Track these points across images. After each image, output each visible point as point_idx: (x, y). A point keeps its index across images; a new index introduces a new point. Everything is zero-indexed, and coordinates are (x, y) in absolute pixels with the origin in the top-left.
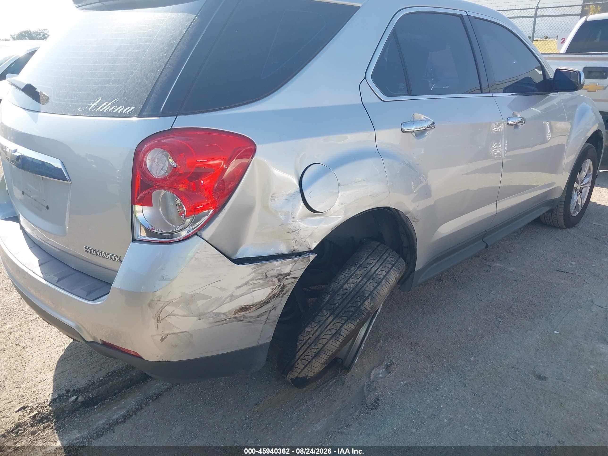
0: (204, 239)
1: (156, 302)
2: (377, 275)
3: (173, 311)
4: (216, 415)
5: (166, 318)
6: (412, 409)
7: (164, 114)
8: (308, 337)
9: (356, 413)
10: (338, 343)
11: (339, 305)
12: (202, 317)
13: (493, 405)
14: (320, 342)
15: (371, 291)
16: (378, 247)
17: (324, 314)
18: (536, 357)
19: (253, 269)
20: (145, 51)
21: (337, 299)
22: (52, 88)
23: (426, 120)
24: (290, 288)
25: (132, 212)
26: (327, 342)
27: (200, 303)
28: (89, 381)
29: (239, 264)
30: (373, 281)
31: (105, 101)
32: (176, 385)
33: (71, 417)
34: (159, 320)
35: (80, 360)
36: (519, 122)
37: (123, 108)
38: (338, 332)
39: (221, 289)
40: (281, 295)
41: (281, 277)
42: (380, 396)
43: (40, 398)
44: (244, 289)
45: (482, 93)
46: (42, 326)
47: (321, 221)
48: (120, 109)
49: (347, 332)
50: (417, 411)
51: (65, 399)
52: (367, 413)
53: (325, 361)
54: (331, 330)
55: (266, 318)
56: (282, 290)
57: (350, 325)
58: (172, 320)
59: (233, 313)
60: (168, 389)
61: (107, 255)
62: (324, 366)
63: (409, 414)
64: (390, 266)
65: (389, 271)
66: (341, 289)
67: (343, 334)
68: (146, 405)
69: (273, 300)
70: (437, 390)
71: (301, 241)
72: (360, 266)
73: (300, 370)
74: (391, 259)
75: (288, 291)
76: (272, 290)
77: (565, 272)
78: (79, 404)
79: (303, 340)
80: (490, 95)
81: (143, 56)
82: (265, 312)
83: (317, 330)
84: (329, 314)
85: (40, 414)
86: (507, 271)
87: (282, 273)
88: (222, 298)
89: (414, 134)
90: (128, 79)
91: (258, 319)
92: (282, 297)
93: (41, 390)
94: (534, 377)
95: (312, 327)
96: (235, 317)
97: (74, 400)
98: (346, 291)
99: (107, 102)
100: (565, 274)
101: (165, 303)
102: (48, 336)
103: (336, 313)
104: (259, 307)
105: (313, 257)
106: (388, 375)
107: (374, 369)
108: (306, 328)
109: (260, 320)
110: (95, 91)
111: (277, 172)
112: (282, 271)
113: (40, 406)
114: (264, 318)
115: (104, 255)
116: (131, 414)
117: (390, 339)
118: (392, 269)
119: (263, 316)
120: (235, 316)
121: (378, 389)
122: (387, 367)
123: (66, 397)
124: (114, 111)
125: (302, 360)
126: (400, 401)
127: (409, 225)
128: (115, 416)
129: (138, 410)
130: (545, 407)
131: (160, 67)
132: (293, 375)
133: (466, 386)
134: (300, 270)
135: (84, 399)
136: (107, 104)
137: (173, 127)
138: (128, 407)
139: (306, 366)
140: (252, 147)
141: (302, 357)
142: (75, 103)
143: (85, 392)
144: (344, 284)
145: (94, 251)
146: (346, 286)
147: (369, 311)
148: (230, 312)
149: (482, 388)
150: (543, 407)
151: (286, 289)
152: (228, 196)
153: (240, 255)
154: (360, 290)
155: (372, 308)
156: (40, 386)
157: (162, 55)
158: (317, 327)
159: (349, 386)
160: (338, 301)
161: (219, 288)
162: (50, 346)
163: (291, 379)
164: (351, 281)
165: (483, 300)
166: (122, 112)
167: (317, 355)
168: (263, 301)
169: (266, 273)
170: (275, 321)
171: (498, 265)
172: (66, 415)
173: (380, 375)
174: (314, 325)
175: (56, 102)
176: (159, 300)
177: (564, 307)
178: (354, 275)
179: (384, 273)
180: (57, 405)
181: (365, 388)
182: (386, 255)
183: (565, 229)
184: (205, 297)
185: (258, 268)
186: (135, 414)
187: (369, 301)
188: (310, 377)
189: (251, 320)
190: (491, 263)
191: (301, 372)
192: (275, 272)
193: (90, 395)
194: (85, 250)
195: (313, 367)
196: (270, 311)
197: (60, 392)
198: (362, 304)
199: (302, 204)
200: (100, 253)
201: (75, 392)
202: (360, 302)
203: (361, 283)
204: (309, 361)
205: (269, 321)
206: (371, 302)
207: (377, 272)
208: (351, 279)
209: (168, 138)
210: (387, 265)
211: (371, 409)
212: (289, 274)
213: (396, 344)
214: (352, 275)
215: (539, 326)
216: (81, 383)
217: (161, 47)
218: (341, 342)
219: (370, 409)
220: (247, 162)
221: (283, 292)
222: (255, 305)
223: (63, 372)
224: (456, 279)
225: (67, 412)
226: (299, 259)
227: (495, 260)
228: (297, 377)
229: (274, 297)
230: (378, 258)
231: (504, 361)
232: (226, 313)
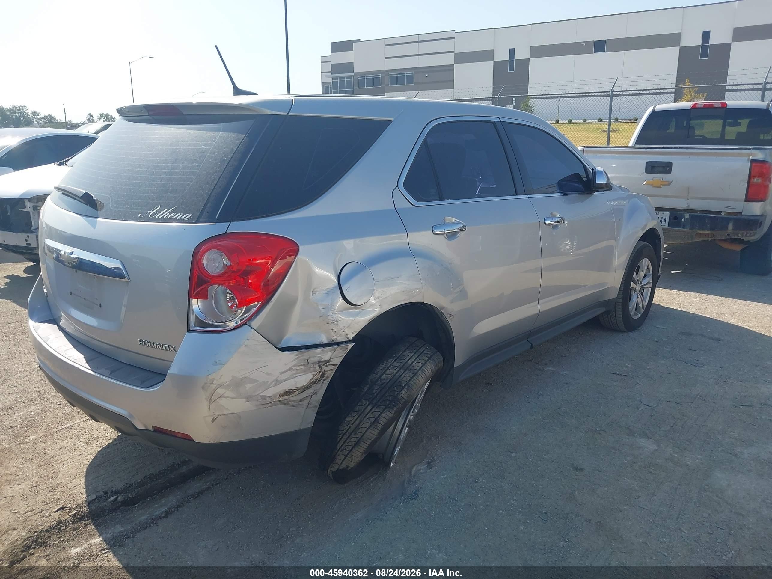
0: (252, 328)
1: (209, 385)
2: (413, 366)
3: (224, 393)
4: (258, 508)
5: (217, 400)
6: (451, 498)
7: (219, 221)
8: (349, 426)
9: (396, 503)
10: (376, 431)
11: (377, 395)
12: (250, 399)
13: (529, 494)
14: (360, 431)
15: (408, 381)
16: (415, 341)
17: (363, 403)
18: (576, 452)
19: (296, 356)
20: (200, 166)
21: (376, 389)
22: (109, 196)
23: (457, 223)
24: (330, 375)
25: (189, 305)
26: (366, 431)
27: (248, 386)
28: (127, 484)
29: (283, 351)
30: (409, 372)
31: (164, 209)
32: (216, 485)
33: (113, 515)
34: (211, 401)
35: (114, 466)
36: (558, 222)
37: (182, 215)
38: (376, 421)
39: (267, 374)
40: (322, 381)
41: (322, 363)
42: (420, 488)
43: (78, 500)
44: (289, 374)
45: (517, 195)
46: (69, 437)
47: (357, 314)
48: (179, 216)
49: (385, 420)
50: (455, 499)
51: (104, 499)
52: (406, 503)
53: (365, 449)
54: (370, 419)
55: (308, 402)
56: (323, 376)
57: (388, 413)
58: (223, 402)
59: (278, 397)
60: (209, 488)
61: (162, 346)
62: (364, 455)
63: (447, 502)
64: (427, 359)
65: (425, 363)
66: (379, 380)
67: (381, 422)
68: (187, 502)
69: (314, 385)
70: (476, 482)
71: (340, 331)
72: (398, 358)
73: (341, 461)
74: (428, 352)
75: (328, 377)
76: (313, 376)
77: (618, 374)
78: (120, 503)
79: (344, 430)
80: (526, 196)
81: (198, 170)
82: (307, 396)
83: (356, 419)
84: (368, 403)
85: (80, 513)
86: (559, 374)
87: (323, 360)
88: (268, 382)
89: (445, 235)
90: (185, 190)
91: (300, 403)
92: (323, 382)
93: (77, 493)
94: (571, 469)
95: (351, 417)
96: (280, 401)
97: (114, 500)
98: (384, 381)
99: (166, 210)
100: (619, 376)
101: (217, 386)
102: (77, 446)
103: (374, 402)
104: (301, 392)
105: (351, 346)
106: (429, 470)
107: (416, 466)
108: (346, 418)
109: (303, 404)
110: (154, 200)
111: (318, 271)
112: (322, 358)
113: (79, 506)
114: (306, 402)
115: (159, 346)
116: (173, 510)
117: (433, 439)
118: (428, 362)
119: (305, 401)
120: (280, 399)
121: (418, 482)
122: (429, 463)
123: (104, 498)
124: (174, 218)
125: (342, 451)
126: (439, 492)
127: (444, 320)
128: (157, 512)
129: (179, 506)
130: (578, 493)
131: (214, 180)
132: (334, 468)
133: (505, 478)
134: (338, 358)
135: (124, 499)
136: (166, 211)
137: (227, 232)
138: (169, 505)
139: (346, 456)
140: (295, 248)
141: (343, 447)
142: (135, 211)
143: (124, 493)
144: (382, 375)
145: (149, 343)
146: (384, 377)
147: (406, 400)
148: (275, 396)
149: (520, 479)
150: (576, 493)
151: (326, 375)
152: (271, 295)
153: (283, 345)
154: (397, 380)
155: (408, 397)
156: (76, 490)
157: (216, 169)
158: (356, 417)
159: (390, 481)
160: (376, 391)
161: (266, 372)
162: (81, 454)
163: (332, 473)
164: (388, 372)
165: (530, 402)
166: (180, 219)
167: (357, 444)
168: (305, 386)
169: (308, 360)
170: (316, 406)
171: (550, 368)
172: (107, 514)
173: (422, 471)
174: (353, 415)
175: (115, 209)
176: (212, 383)
177: (612, 407)
178: (392, 366)
179: (420, 365)
180: (96, 505)
181: (406, 482)
182: (423, 349)
183: (627, 332)
184: (253, 381)
185: (301, 355)
186: (177, 510)
187: (406, 390)
188: (350, 468)
189: (294, 404)
190: (543, 367)
191: (342, 463)
192: (316, 359)
193: (130, 495)
194: (139, 342)
195: (353, 457)
196: (312, 396)
197: (97, 494)
198: (399, 392)
199: (341, 298)
200: (155, 345)
201: (113, 493)
202: (397, 391)
203: (398, 374)
204: (349, 450)
205: (311, 406)
206: (407, 391)
207: (414, 364)
208: (388, 370)
209: (224, 241)
210: (423, 358)
211: (411, 499)
212: (329, 361)
213: (439, 443)
214: (390, 366)
215: (585, 425)
216: (119, 485)
217: (215, 162)
218: (380, 430)
219: (409, 499)
220: (291, 261)
221: (324, 378)
222: (298, 389)
223: (98, 477)
224: (506, 382)
225: (107, 511)
226: (338, 347)
227: (548, 364)
228: (338, 469)
229: (315, 382)
230: (415, 351)
231: (544, 456)
232: (271, 396)
